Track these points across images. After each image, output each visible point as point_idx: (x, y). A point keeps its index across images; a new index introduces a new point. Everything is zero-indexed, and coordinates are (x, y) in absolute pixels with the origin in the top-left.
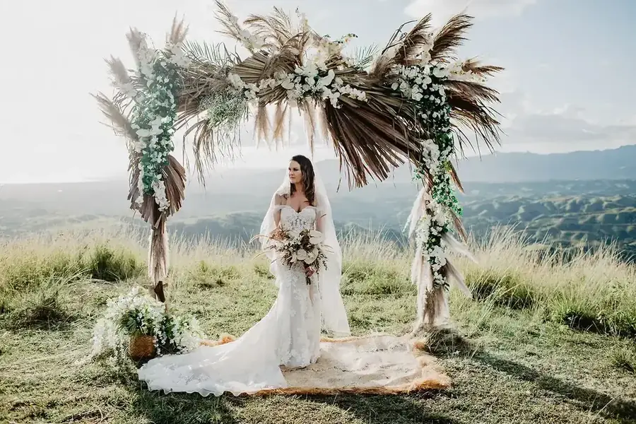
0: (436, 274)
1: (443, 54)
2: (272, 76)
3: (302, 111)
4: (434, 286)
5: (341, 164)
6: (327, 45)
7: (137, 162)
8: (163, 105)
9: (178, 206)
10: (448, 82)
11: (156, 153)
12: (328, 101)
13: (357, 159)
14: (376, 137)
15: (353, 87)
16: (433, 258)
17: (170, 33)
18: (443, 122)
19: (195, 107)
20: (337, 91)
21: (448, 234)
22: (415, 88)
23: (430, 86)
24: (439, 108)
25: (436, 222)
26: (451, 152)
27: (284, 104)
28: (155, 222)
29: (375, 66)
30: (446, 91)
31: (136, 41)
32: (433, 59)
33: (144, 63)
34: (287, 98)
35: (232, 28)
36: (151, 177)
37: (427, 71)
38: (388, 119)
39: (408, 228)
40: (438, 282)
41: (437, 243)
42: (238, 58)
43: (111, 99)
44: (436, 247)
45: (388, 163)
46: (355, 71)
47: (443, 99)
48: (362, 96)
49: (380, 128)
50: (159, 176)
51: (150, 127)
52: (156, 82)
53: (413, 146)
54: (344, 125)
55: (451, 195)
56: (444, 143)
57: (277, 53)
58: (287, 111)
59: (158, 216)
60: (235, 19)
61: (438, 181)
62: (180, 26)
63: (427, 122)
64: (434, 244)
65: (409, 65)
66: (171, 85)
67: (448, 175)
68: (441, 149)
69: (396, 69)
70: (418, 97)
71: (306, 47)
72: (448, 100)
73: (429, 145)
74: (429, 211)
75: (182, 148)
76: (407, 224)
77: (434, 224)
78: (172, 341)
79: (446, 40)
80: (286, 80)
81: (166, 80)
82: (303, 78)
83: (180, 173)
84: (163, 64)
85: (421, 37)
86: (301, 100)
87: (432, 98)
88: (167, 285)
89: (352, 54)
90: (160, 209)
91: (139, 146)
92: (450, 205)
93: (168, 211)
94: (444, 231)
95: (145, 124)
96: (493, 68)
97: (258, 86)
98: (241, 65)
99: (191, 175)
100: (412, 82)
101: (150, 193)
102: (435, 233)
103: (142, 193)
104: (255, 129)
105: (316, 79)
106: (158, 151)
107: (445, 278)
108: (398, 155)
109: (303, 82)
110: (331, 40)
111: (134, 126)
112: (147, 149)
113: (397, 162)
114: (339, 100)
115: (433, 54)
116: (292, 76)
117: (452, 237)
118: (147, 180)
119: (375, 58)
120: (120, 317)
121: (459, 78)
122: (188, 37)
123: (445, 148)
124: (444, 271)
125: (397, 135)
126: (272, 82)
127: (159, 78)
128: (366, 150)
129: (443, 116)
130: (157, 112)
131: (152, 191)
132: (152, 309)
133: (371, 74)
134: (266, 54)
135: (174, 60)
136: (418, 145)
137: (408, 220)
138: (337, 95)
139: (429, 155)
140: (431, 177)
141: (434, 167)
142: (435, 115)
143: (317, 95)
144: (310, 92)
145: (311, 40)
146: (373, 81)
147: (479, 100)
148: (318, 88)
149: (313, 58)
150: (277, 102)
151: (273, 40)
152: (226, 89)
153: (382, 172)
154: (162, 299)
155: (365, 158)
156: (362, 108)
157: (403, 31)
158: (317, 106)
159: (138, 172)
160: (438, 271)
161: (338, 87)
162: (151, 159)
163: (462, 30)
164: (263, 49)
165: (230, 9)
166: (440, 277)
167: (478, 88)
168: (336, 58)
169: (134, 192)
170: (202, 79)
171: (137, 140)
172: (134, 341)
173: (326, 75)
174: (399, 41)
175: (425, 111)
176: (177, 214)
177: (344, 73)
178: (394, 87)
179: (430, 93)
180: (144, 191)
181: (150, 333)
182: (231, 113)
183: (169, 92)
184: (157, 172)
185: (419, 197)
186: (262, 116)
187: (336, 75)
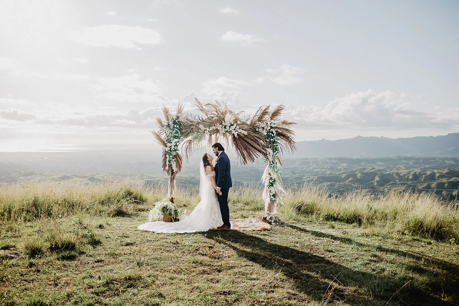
0: (271, 196)
1: (273, 118)
2: (214, 126)
3: (224, 138)
4: (271, 201)
5: (238, 156)
6: (234, 115)
7: (166, 155)
8: (176, 135)
9: (180, 170)
10: (276, 128)
11: (173, 151)
12: (234, 134)
13: (244, 155)
14: (250, 147)
15: (243, 129)
16: (270, 191)
17: (178, 109)
18: (274, 142)
19: (187, 136)
21: (276, 182)
22: (265, 130)
23: (270, 130)
24: (273, 137)
25: (271, 178)
26: (278, 152)
27: (218, 135)
28: (172, 176)
29: (250, 122)
30: (276, 131)
31: (166, 112)
32: (271, 120)
33: (170, 120)
34: (219, 133)
35: (201, 108)
36: (171, 160)
37: (269, 124)
38: (256, 141)
40: (272, 199)
42: (202, 119)
43: (157, 132)
45: (254, 156)
46: (243, 123)
47: (275, 134)
48: (246, 133)
49: (252, 144)
50: (174, 160)
51: (172, 143)
52: (174, 127)
54: (239, 142)
55: (277, 168)
56: (275, 149)
57: (216, 118)
58: (219, 138)
59: (173, 174)
60: (201, 104)
61: (272, 163)
62: (181, 106)
63: (269, 142)
64: (271, 186)
65: (262, 122)
66: (179, 128)
67: (277, 161)
68: (274, 152)
69: (258, 123)
70: (266, 134)
71: (226, 115)
72: (276, 135)
73: (270, 151)
74: (270, 174)
75: (181, 150)
76: (262, 179)
77: (271, 179)
78: (177, 218)
79: (276, 114)
80: (219, 127)
81: (178, 127)
82: (225, 126)
83: (181, 159)
84: (177, 121)
85: (267, 112)
86: (224, 134)
87: (271, 134)
88: (174, 199)
89: (242, 117)
90: (174, 171)
91: (167, 149)
92: (277, 172)
93: (177, 172)
94: (274, 181)
95: (170, 142)
96: (294, 123)
97: (209, 129)
98: (204, 121)
99: (184, 159)
100: (263, 128)
102: (271, 182)
103: (168, 166)
104: (208, 144)
105: (230, 127)
106: (174, 151)
107: (275, 198)
108: (259, 154)
109: (225, 128)
110: (235, 113)
111: (166, 142)
112: (170, 150)
113: (258, 157)
114: (238, 134)
115: (271, 118)
116: (221, 125)
117: (277, 184)
118: (170, 161)
119: (251, 119)
120: (162, 207)
121: (281, 126)
122: (184, 110)
123: (275, 152)
124: (274, 196)
125: (258, 147)
126: (214, 128)
127: (175, 126)
128: (247, 152)
129: (274, 140)
130: (174, 137)
131: (171, 165)
132: (171, 206)
133: (249, 125)
134: (212, 117)
135: (181, 119)
136: (265, 150)
137: (262, 177)
138: (237, 133)
139: (269, 154)
140: (270, 162)
141: (271, 158)
142: (272, 140)
143: (230, 132)
144: (227, 131)
145: (228, 112)
146: (250, 127)
147: (288, 135)
148: (231, 130)
149: (229, 119)
150: (215, 134)
151: (215, 113)
152: (198, 130)
153: (253, 160)
154: (173, 202)
155: (247, 155)
156: (246, 137)
157: (261, 108)
158: (230, 136)
159: (166, 158)
160: (272, 196)
161: (237, 130)
162: (171, 154)
163: (281, 110)
164: (211, 115)
165: (199, 100)
166: (273, 197)
167: (287, 130)
168: (237, 119)
169: (165, 165)
170: (190, 126)
171: (167, 147)
172: (164, 217)
173: (233, 125)
174: (259, 114)
175: (268, 139)
176: (180, 173)
177: (240, 125)
178: (257, 130)
179: (270, 132)
180: (169, 165)
181: (170, 214)
182: (199, 138)
183: (178, 131)
184: (173, 158)
185: (266, 169)
186: (210, 140)
187: (237, 125)
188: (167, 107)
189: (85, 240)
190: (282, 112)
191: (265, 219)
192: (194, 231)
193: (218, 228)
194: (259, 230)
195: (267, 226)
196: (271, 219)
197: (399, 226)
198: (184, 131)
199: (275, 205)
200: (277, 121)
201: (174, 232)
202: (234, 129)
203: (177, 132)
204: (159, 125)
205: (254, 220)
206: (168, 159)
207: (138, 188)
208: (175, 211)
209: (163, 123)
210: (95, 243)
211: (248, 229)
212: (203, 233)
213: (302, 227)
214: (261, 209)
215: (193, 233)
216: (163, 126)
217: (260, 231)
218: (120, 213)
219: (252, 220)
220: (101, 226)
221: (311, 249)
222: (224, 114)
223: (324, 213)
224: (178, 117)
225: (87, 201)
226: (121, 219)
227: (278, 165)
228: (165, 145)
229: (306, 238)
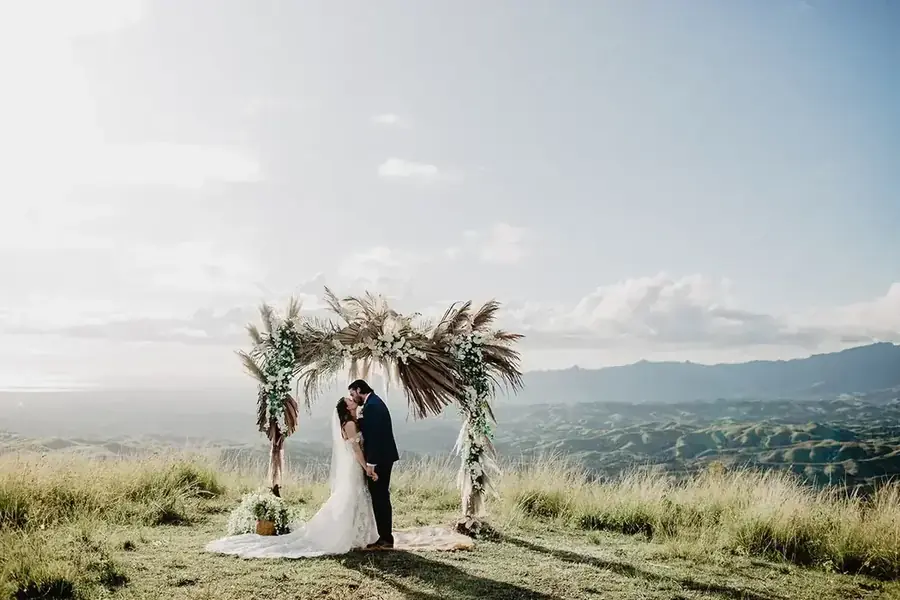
0: (474, 481)
1: (478, 327)
2: (362, 342)
3: (382, 366)
4: (473, 491)
5: (409, 402)
6: (401, 320)
8: (286, 359)
9: (293, 430)
10: (483, 345)
11: (279, 392)
12: (400, 359)
13: (420, 398)
14: (433, 384)
15: (418, 349)
16: (472, 470)
17: (290, 307)
18: (480, 374)
19: (307, 361)
20: (407, 352)
21: (483, 453)
22: (461, 350)
23: (470, 350)
24: (477, 364)
26: (486, 394)
27: (369, 360)
28: (276, 441)
29: (433, 335)
30: (483, 353)
31: (267, 313)
32: (474, 330)
33: (274, 331)
34: (372, 356)
35: (335, 306)
36: (275, 410)
37: (469, 338)
38: (444, 373)
39: (456, 450)
40: (476, 487)
41: (476, 459)
42: (339, 328)
43: (248, 355)
44: (475, 462)
45: (441, 403)
46: (420, 337)
47: (480, 358)
48: (423, 356)
49: (437, 378)
50: (281, 409)
51: (277, 375)
52: (282, 344)
53: (458, 391)
54: (411, 374)
55: (486, 426)
56: (481, 388)
57: (366, 327)
58: (371, 367)
59: (278, 437)
60: (337, 300)
61: (475, 415)
62: (296, 303)
63: (469, 374)
64: (474, 460)
65: (457, 333)
66: (292, 346)
67: (485, 410)
68: (478, 393)
69: (448, 337)
70: (462, 357)
71: (386, 321)
72: (484, 360)
73: (471, 390)
74: (471, 437)
75: (296, 390)
76: (455, 446)
77: (474, 446)
79: (483, 317)
80: (371, 344)
81: (290, 343)
82: (383, 343)
83: (295, 408)
84: (288, 332)
85: (465, 316)
86: (382, 358)
87: (473, 358)
88: (281, 487)
89: (417, 326)
90: (281, 432)
91: (268, 387)
92: (485, 432)
93: (286, 434)
94: (481, 451)
95: (273, 374)
96: (517, 336)
97: (352, 348)
98: (340, 333)
100: (458, 346)
101: (274, 421)
102: (474, 452)
103: (268, 421)
105: (392, 344)
106: (281, 391)
107: (481, 485)
108: (449, 397)
109: (383, 346)
110: (404, 317)
111: (265, 374)
112: (274, 390)
113: (448, 403)
114: (408, 358)
115: (474, 327)
116: (375, 341)
117: (487, 456)
118: (272, 412)
119: (434, 329)
120: (255, 505)
121: (492, 343)
123: (482, 393)
124: (481, 480)
125: (448, 384)
126: (361, 345)
127: (285, 342)
128: (426, 392)
129: (480, 370)
130: (282, 365)
131: (276, 419)
132: (273, 501)
133: (430, 340)
134: (358, 325)
135: (298, 328)
136: (462, 390)
137: (457, 443)
138: (407, 355)
139: (470, 397)
140: (471, 413)
141: (472, 406)
142: (474, 369)
143: (394, 354)
144: (387, 352)
145: (389, 314)
146: (432, 345)
147: (508, 359)
148: (394, 349)
149: (391, 327)
150: (364, 358)
151: (364, 316)
152: (330, 350)
153: (437, 408)
154: (278, 495)
155: (425, 399)
156: (423, 364)
157: (454, 308)
158: (393, 362)
159: (264, 405)
160: (476, 480)
161: (407, 349)
162: (276, 397)
163: (493, 312)
164: (356, 321)
165: (333, 291)
166: (478, 484)
167: (506, 351)
168: (407, 329)
169: (262, 420)
170: (314, 341)
171: (267, 383)
172: (259, 525)
173: (399, 340)
174: (450, 319)
175: (467, 367)
176: (292, 435)
177: (412, 339)
178: (446, 350)
179: (471, 354)
180: (270, 419)
181: (272, 519)
182: (332, 365)
183: (291, 351)
184: (279, 406)
185: (464, 427)
186: (354, 368)
187: (406, 340)
188: (268, 304)
189: (94, 576)
190: (495, 314)
191: (462, 529)
192: (320, 554)
193: (369, 546)
194: (449, 551)
195: (467, 541)
196: (474, 526)
197: (725, 538)
198: (301, 352)
199: (483, 498)
200: (485, 334)
201: (279, 555)
202: (402, 349)
203: (287, 354)
204: (252, 340)
205: (440, 530)
206: (268, 409)
207: (207, 465)
208: (283, 511)
209: (261, 336)
210: (115, 581)
211: (428, 548)
212: (338, 557)
213: (536, 542)
214: (454, 506)
215: (318, 558)
216: (260, 341)
217: (454, 551)
218: (169, 518)
219: (437, 530)
220: (128, 546)
221: (556, 587)
222: (381, 318)
223: (580, 513)
224: (290, 325)
225: (101, 493)
226: (170, 529)
227: (488, 419)
228: (264, 380)
229: (543, 563)
